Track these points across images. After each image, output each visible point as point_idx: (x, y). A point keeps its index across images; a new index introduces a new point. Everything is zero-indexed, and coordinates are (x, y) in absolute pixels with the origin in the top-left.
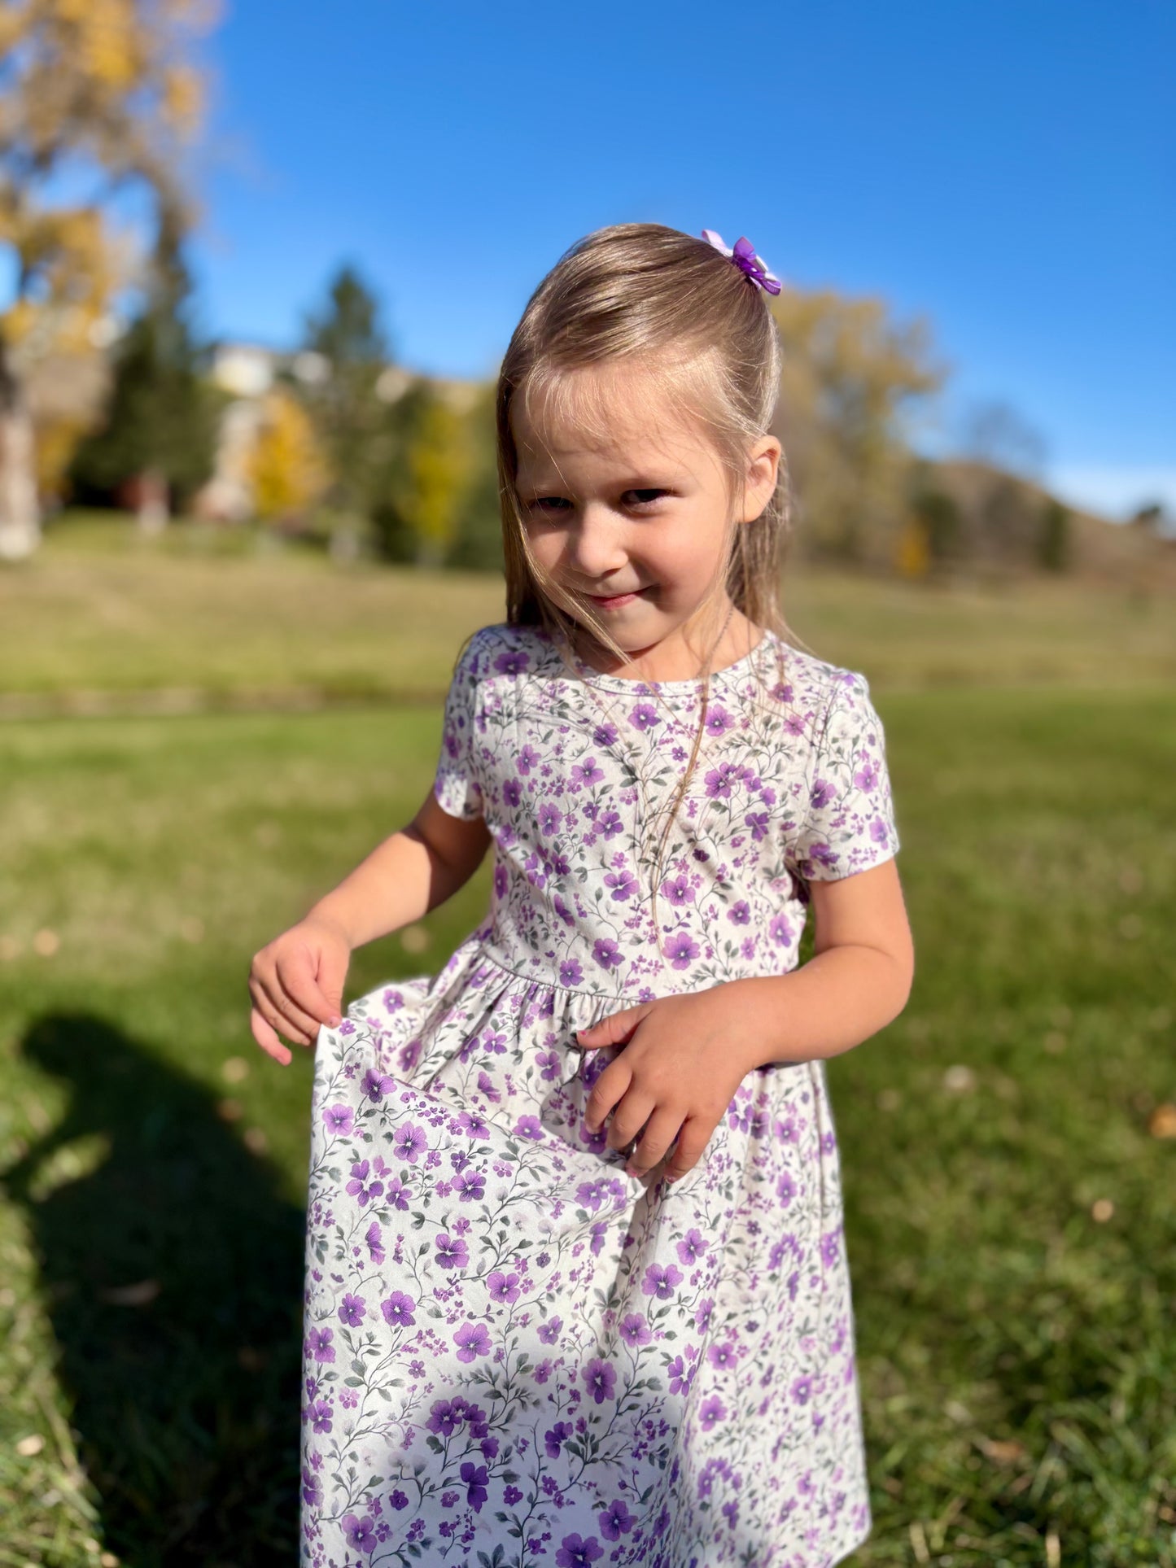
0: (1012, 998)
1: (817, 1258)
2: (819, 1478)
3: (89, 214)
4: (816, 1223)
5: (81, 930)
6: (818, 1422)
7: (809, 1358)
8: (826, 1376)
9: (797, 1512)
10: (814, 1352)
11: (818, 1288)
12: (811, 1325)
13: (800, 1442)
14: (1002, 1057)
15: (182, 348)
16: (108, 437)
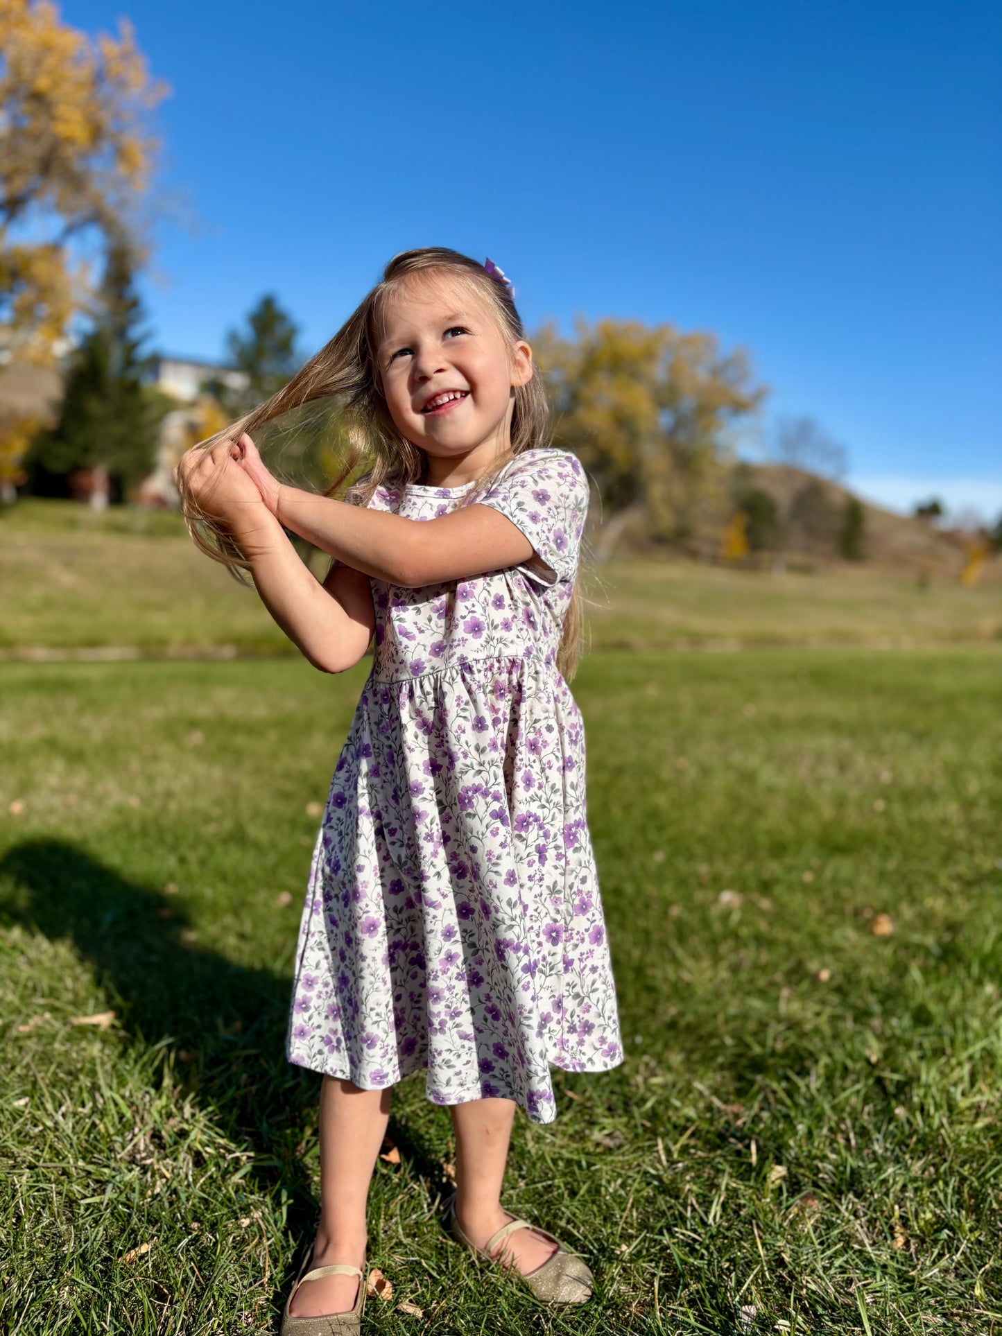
0: (778, 849)
1: (560, 841)
2: (569, 1004)
3: (54, 249)
4: (560, 817)
5: (40, 800)
6: (568, 964)
7: (558, 912)
8: (572, 930)
9: (552, 1025)
10: (562, 907)
11: (563, 862)
12: (558, 888)
13: (553, 972)
14: (766, 887)
15: (129, 362)
16: (58, 435)
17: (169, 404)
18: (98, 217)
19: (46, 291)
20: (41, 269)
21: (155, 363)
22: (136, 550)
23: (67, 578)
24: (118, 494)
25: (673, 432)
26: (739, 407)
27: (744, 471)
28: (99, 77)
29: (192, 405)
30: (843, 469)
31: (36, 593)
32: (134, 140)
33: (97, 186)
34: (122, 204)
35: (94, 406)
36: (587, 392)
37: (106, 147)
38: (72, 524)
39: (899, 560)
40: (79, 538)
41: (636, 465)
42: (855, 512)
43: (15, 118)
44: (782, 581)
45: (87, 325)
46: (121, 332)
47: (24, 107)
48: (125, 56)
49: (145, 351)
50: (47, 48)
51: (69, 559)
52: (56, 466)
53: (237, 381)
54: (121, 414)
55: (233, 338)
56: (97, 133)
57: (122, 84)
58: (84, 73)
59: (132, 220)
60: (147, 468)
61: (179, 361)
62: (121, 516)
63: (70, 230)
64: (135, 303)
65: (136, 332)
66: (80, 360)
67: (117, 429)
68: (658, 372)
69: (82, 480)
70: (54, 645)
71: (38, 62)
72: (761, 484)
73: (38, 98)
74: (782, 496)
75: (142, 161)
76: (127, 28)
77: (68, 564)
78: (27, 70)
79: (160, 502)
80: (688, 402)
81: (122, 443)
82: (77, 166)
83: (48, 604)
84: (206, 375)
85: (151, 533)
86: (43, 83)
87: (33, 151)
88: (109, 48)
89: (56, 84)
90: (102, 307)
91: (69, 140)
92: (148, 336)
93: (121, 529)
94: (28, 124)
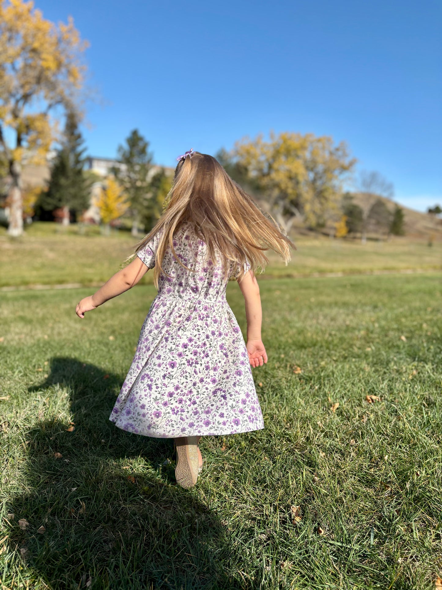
3: (44, 115)
15: (77, 162)
16: (49, 194)
17: (95, 178)
18: (62, 101)
19: (41, 133)
20: (38, 124)
21: (90, 160)
22: (80, 242)
23: (51, 255)
24: (74, 219)
25: (314, 181)
26: (344, 169)
27: (348, 197)
28: (59, 41)
29: (105, 178)
30: (392, 194)
31: (38, 262)
32: (75, 67)
33: (61, 87)
34: (71, 95)
35: (63, 181)
36: (276, 166)
37: (63, 70)
38: (55, 232)
39: (420, 234)
40: (58, 238)
41: (298, 195)
42: (399, 213)
43: (26, 59)
44: (365, 245)
45: (59, 147)
46: (73, 149)
47: (29, 55)
48: (70, 31)
49: (84, 156)
50: (38, 29)
51: (52, 246)
52: (48, 208)
53: (123, 167)
54: (74, 184)
55: (120, 149)
56: (59, 65)
57: (69, 43)
58: (54, 40)
59: (76, 101)
60: (86, 207)
61: (100, 159)
62: (75, 227)
63: (50, 106)
64: (79, 136)
65: (79, 149)
66: (57, 162)
67: (72, 191)
68: (307, 155)
69: (59, 213)
70: (45, 283)
71: (34, 36)
72: (355, 202)
73: (34, 51)
74: (365, 207)
75: (79, 76)
76: (71, 19)
77: (52, 250)
78: (30, 40)
79: (92, 221)
80: (320, 168)
81: (75, 196)
82: (53, 79)
83: (43, 266)
84: (111, 165)
85: (87, 235)
86: (36, 45)
87: (33, 74)
88: (64, 28)
89: (42, 44)
90: (65, 139)
91: (48, 69)
92: (85, 150)
93: (75, 233)
94: (30, 62)
